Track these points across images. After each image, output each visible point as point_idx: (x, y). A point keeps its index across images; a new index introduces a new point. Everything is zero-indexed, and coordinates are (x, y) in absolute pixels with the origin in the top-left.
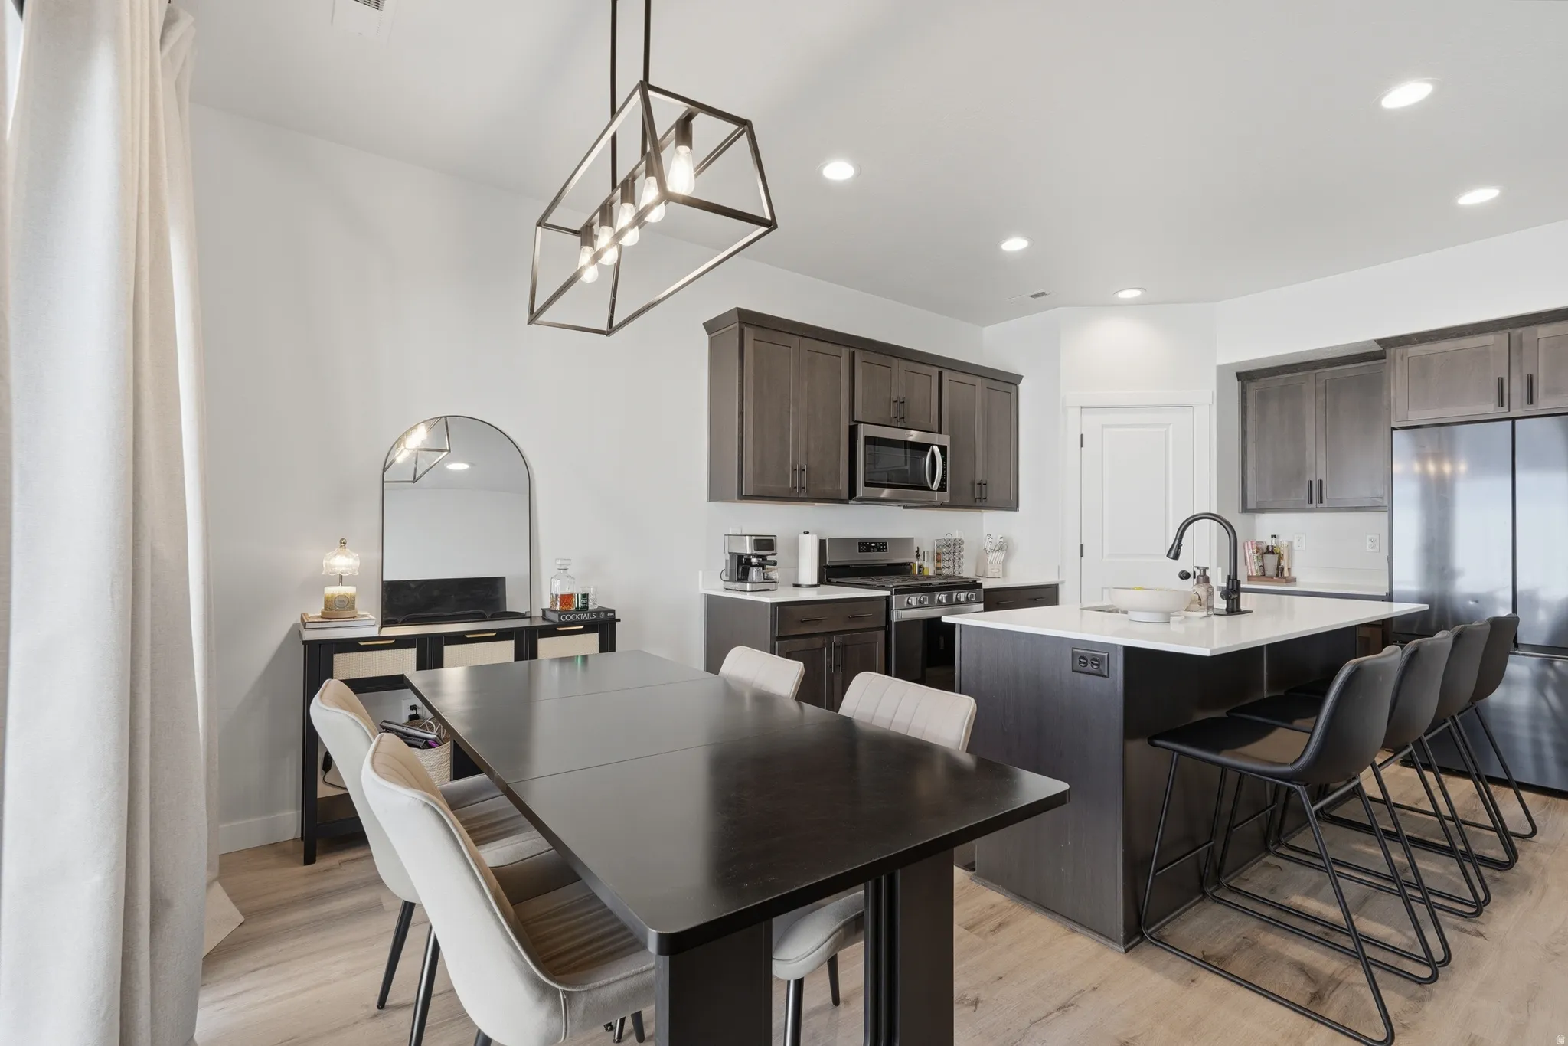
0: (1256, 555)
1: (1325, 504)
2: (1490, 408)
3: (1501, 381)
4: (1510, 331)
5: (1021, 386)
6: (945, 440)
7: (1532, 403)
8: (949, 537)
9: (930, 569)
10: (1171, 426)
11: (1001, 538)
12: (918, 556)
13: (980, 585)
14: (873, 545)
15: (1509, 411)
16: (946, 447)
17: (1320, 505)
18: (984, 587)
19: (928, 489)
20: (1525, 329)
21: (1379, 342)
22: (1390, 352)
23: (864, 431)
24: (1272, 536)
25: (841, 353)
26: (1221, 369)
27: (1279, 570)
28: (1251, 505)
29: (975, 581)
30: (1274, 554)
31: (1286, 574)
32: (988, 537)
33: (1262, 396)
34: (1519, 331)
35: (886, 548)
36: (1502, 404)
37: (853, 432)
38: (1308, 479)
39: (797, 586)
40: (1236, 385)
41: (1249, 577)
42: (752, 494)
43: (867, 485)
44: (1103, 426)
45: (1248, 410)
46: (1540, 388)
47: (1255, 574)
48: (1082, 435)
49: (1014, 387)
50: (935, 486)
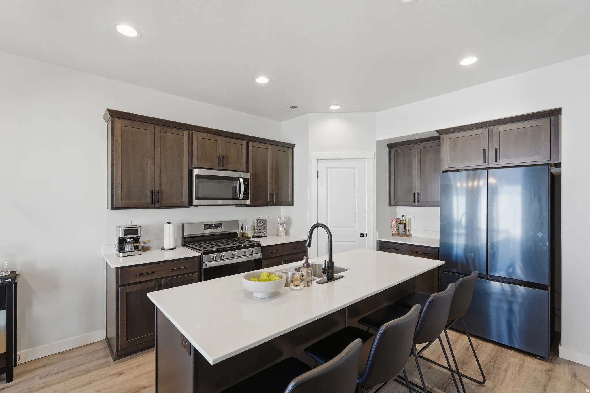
0: (395, 225)
1: (420, 203)
2: (480, 163)
3: (485, 150)
4: (489, 127)
5: (295, 149)
6: (248, 175)
7: (497, 161)
8: (260, 218)
9: (250, 234)
10: (357, 168)
11: (285, 218)
12: (242, 228)
13: (260, 245)
14: (213, 225)
15: (488, 165)
16: (248, 179)
17: (418, 204)
18: (263, 245)
19: (238, 199)
20: (494, 126)
21: (438, 131)
22: (442, 136)
23: (196, 172)
24: (403, 216)
25: (183, 133)
26: (379, 143)
27: (405, 230)
28: (393, 203)
29: (258, 243)
30: (403, 224)
31: (407, 233)
32: (279, 218)
33: (397, 155)
34: (492, 127)
35: (222, 226)
36: (485, 162)
37: (191, 172)
38: (414, 192)
39: (163, 249)
40: (387, 149)
41: (393, 234)
42: (121, 207)
43: (197, 199)
44: (327, 168)
45: (391, 160)
46: (500, 154)
47: (395, 233)
48: (318, 172)
49: (290, 150)
50: (241, 197)
